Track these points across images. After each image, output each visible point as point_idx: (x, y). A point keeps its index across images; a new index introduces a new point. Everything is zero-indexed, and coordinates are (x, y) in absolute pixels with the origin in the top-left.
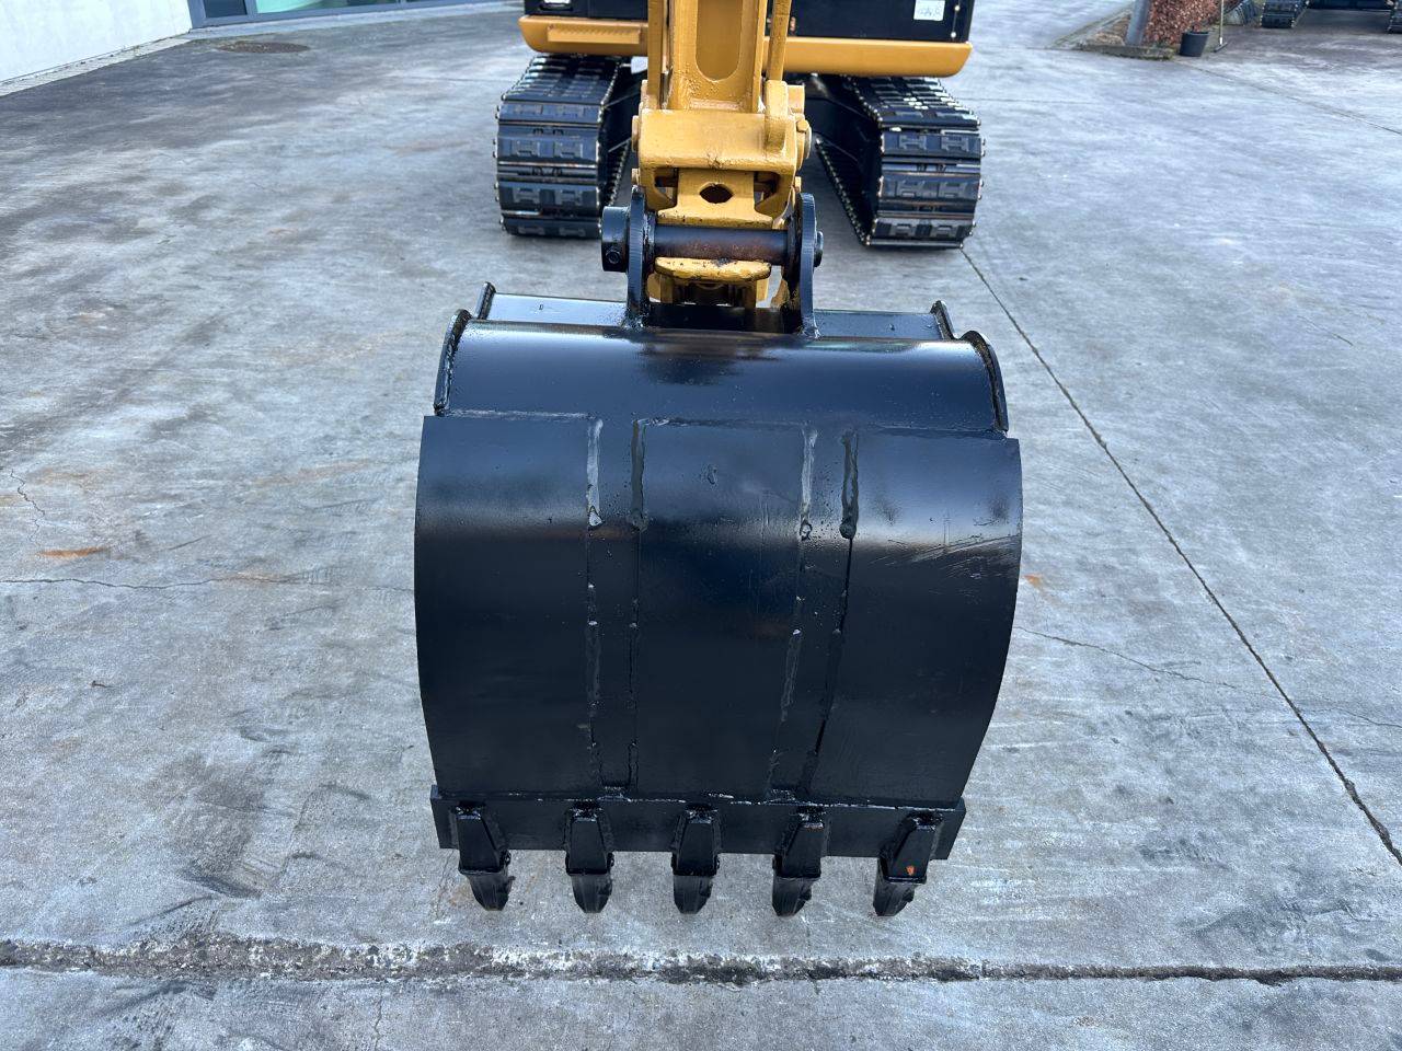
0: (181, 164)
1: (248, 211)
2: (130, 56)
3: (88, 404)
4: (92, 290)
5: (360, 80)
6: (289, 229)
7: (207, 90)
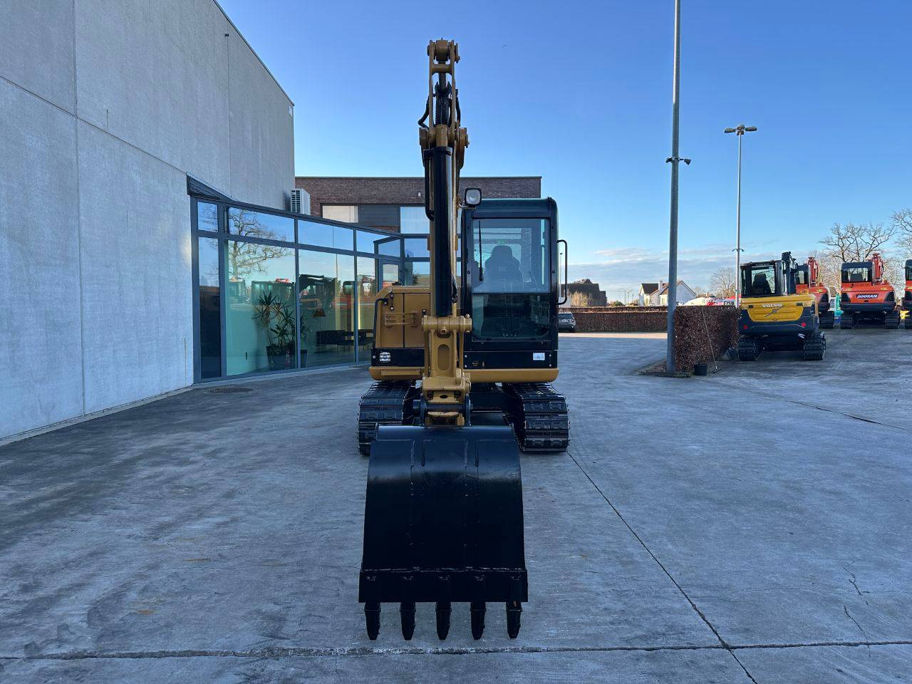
0: (203, 437)
1: (240, 453)
2: (165, 397)
3: (187, 518)
4: (177, 482)
5: (282, 401)
6: (259, 458)
7: (208, 409)
